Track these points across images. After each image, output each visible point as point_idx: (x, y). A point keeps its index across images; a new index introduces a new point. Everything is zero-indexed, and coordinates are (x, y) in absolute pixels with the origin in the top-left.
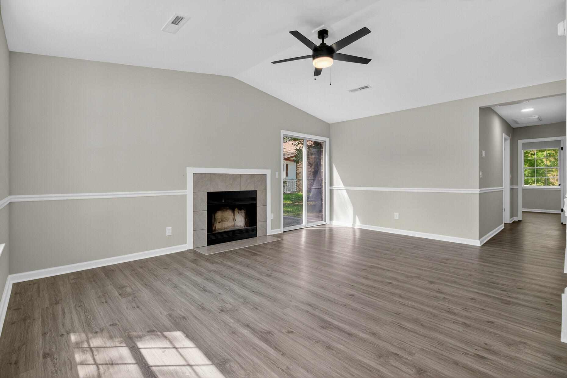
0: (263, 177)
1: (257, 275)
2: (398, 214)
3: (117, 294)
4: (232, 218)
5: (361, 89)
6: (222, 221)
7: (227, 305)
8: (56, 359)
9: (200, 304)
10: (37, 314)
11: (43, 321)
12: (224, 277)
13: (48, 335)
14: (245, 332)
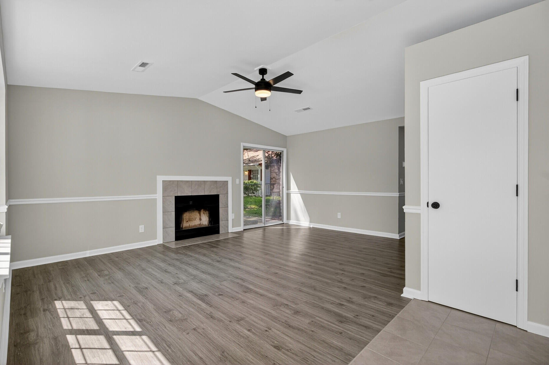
0: (226, 183)
1: (210, 261)
2: (340, 213)
3: (97, 275)
4: (198, 218)
5: (305, 109)
6: (190, 220)
7: (180, 280)
8: (53, 312)
9: (160, 280)
10: (35, 288)
11: (40, 292)
12: (183, 263)
13: (45, 300)
14: (189, 295)
